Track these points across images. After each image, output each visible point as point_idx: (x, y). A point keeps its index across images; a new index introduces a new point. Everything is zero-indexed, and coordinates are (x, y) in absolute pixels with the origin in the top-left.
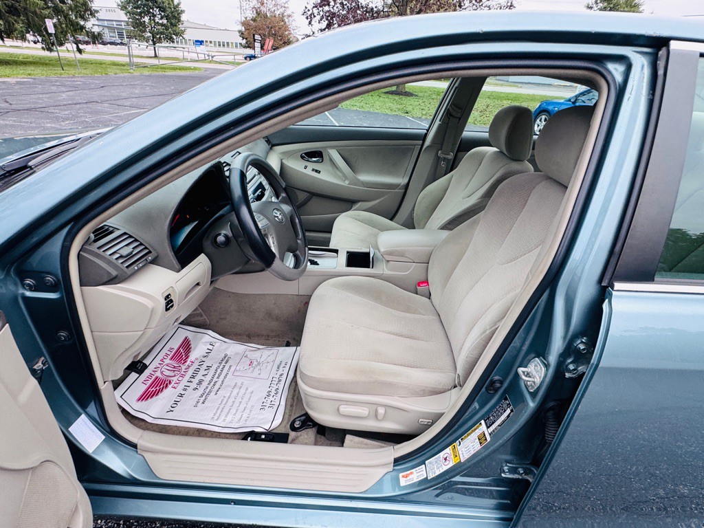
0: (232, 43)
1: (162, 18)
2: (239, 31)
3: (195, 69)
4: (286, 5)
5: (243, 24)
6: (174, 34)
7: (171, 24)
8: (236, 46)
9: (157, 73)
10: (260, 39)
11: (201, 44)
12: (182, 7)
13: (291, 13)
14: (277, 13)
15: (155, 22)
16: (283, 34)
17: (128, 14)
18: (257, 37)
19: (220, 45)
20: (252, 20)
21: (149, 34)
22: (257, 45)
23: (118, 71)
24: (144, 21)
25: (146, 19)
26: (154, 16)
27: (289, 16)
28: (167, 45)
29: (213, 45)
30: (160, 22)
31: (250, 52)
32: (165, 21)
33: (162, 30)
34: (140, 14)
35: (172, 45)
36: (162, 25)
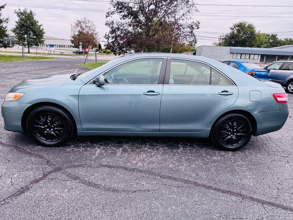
0: (66, 45)
1: (33, 35)
2: (71, 40)
3: (52, 58)
4: (95, 29)
5: (73, 37)
6: (39, 42)
7: (38, 38)
8: (69, 47)
9: (35, 60)
10: (82, 44)
11: (53, 47)
12: (44, 31)
13: (96, 33)
14: (90, 33)
15: (30, 37)
16: (93, 42)
17: (16, 34)
18: (80, 43)
19: (60, 47)
20: (77, 35)
21: (26, 43)
22: (81, 47)
23: (17, 60)
24: (24, 37)
25: (26, 36)
26: (30, 34)
27: (96, 34)
28: (35, 47)
29: (56, 46)
30: (33, 37)
31: (76, 49)
32: (35, 37)
33: (33, 41)
34: (22, 34)
35: (37, 47)
36: (34, 38)
